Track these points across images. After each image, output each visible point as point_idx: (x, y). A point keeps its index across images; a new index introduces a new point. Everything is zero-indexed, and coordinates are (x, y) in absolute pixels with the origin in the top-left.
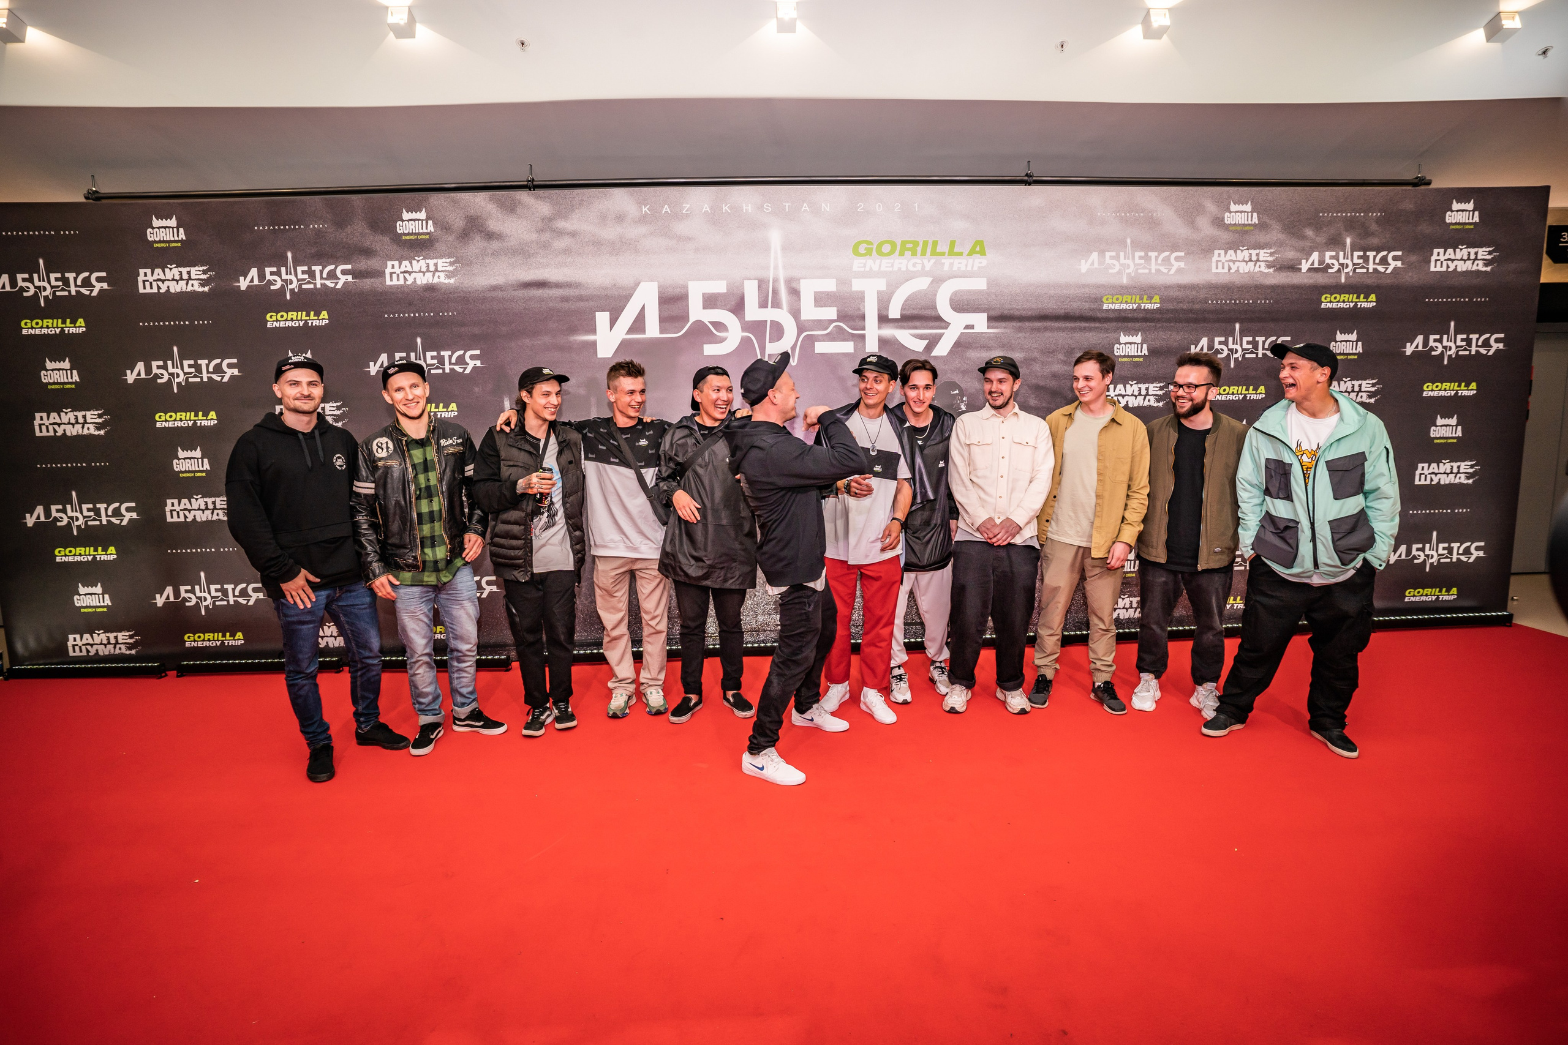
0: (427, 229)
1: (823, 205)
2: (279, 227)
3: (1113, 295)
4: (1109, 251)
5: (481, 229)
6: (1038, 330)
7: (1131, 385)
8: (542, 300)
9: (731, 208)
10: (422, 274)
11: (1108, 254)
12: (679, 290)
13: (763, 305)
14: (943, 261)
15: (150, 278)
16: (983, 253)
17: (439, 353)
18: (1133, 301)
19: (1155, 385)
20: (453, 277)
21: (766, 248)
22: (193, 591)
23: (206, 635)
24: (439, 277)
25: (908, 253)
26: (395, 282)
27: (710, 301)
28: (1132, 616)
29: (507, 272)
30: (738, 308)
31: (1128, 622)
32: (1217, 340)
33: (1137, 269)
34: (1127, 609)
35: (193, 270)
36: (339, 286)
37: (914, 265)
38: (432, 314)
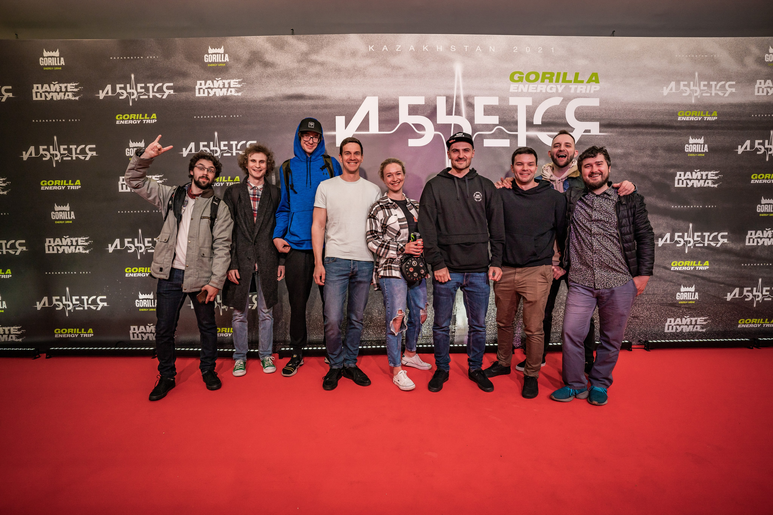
0: (224, 59)
1: (490, 47)
2: (127, 58)
3: (685, 111)
4: (682, 81)
5: (260, 60)
6: (634, 134)
7: (696, 172)
8: (299, 107)
9: (428, 48)
10: (220, 89)
11: (682, 83)
12: (392, 102)
13: (449, 113)
14: (570, 86)
15: (40, 90)
16: (597, 81)
17: (229, 143)
18: (699, 115)
19: (712, 172)
20: (240, 92)
21: (452, 75)
22: (61, 300)
23: (69, 330)
24: (231, 92)
25: (547, 81)
26: (202, 95)
27: (413, 110)
28: (691, 330)
29: (277, 88)
30: (432, 115)
31: (688, 334)
32: (757, 142)
33: (702, 93)
34: (688, 325)
35: (69, 85)
36: (164, 97)
37: (551, 89)
38: (225, 116)
